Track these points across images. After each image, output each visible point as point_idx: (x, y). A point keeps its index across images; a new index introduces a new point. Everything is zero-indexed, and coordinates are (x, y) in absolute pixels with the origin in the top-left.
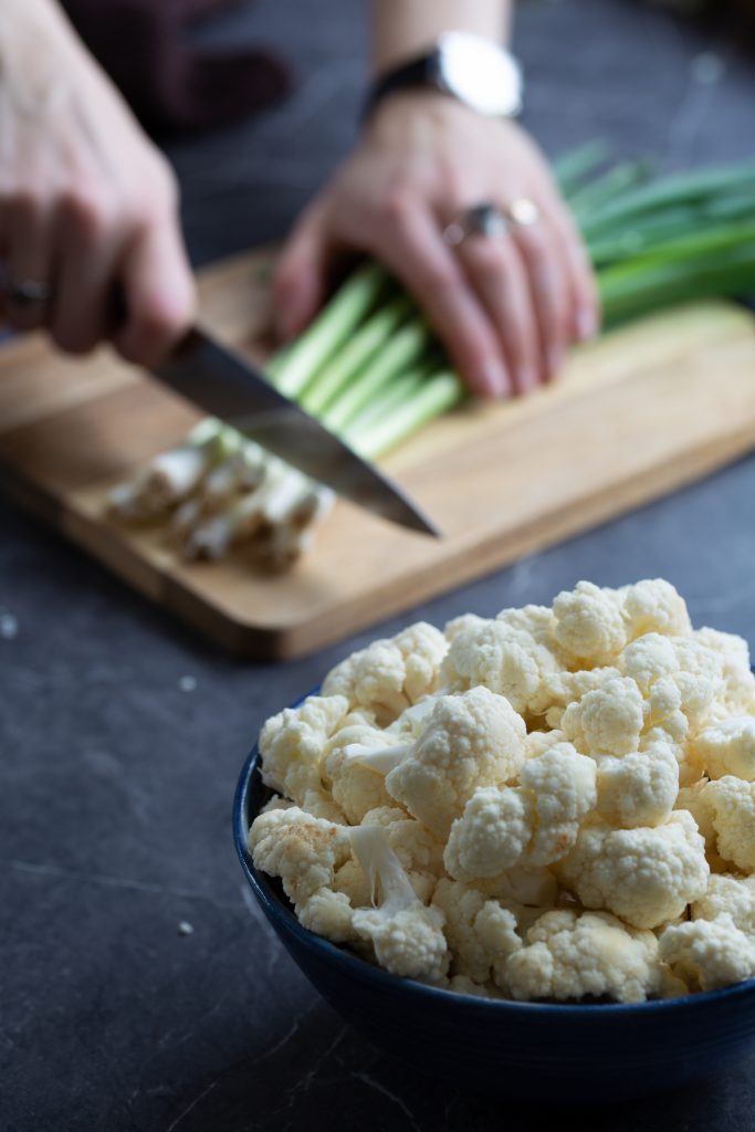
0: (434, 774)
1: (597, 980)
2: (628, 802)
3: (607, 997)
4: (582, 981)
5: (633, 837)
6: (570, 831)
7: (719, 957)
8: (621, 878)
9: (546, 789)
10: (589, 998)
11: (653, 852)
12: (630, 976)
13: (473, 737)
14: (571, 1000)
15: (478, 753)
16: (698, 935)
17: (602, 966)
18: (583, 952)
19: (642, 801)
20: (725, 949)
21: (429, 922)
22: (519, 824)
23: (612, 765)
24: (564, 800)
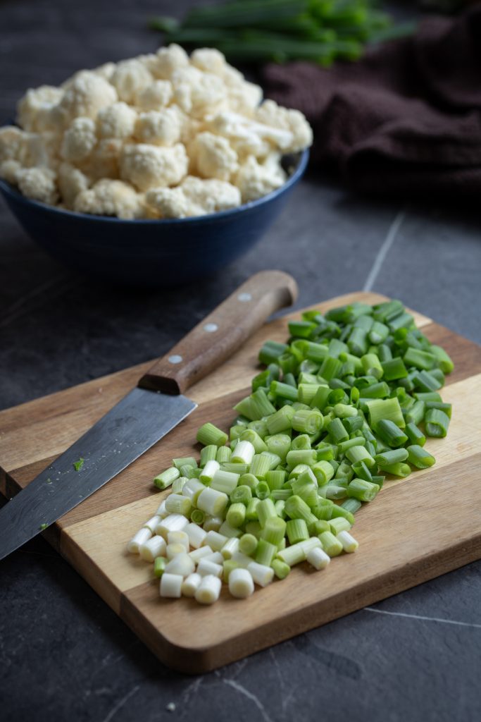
0: (65, 112)
1: (110, 206)
2: (147, 133)
3: (114, 215)
4: (103, 206)
5: (143, 148)
6: (117, 143)
7: (166, 203)
8: (134, 165)
9: (106, 121)
10: (106, 214)
11: (150, 155)
12: (126, 207)
13: (84, 96)
14: (98, 215)
15: (86, 103)
16: (161, 193)
17: (113, 200)
18: (107, 194)
19: (153, 133)
20: (169, 201)
21: (46, 175)
22: (91, 135)
23: (143, 116)
24: (113, 127)
